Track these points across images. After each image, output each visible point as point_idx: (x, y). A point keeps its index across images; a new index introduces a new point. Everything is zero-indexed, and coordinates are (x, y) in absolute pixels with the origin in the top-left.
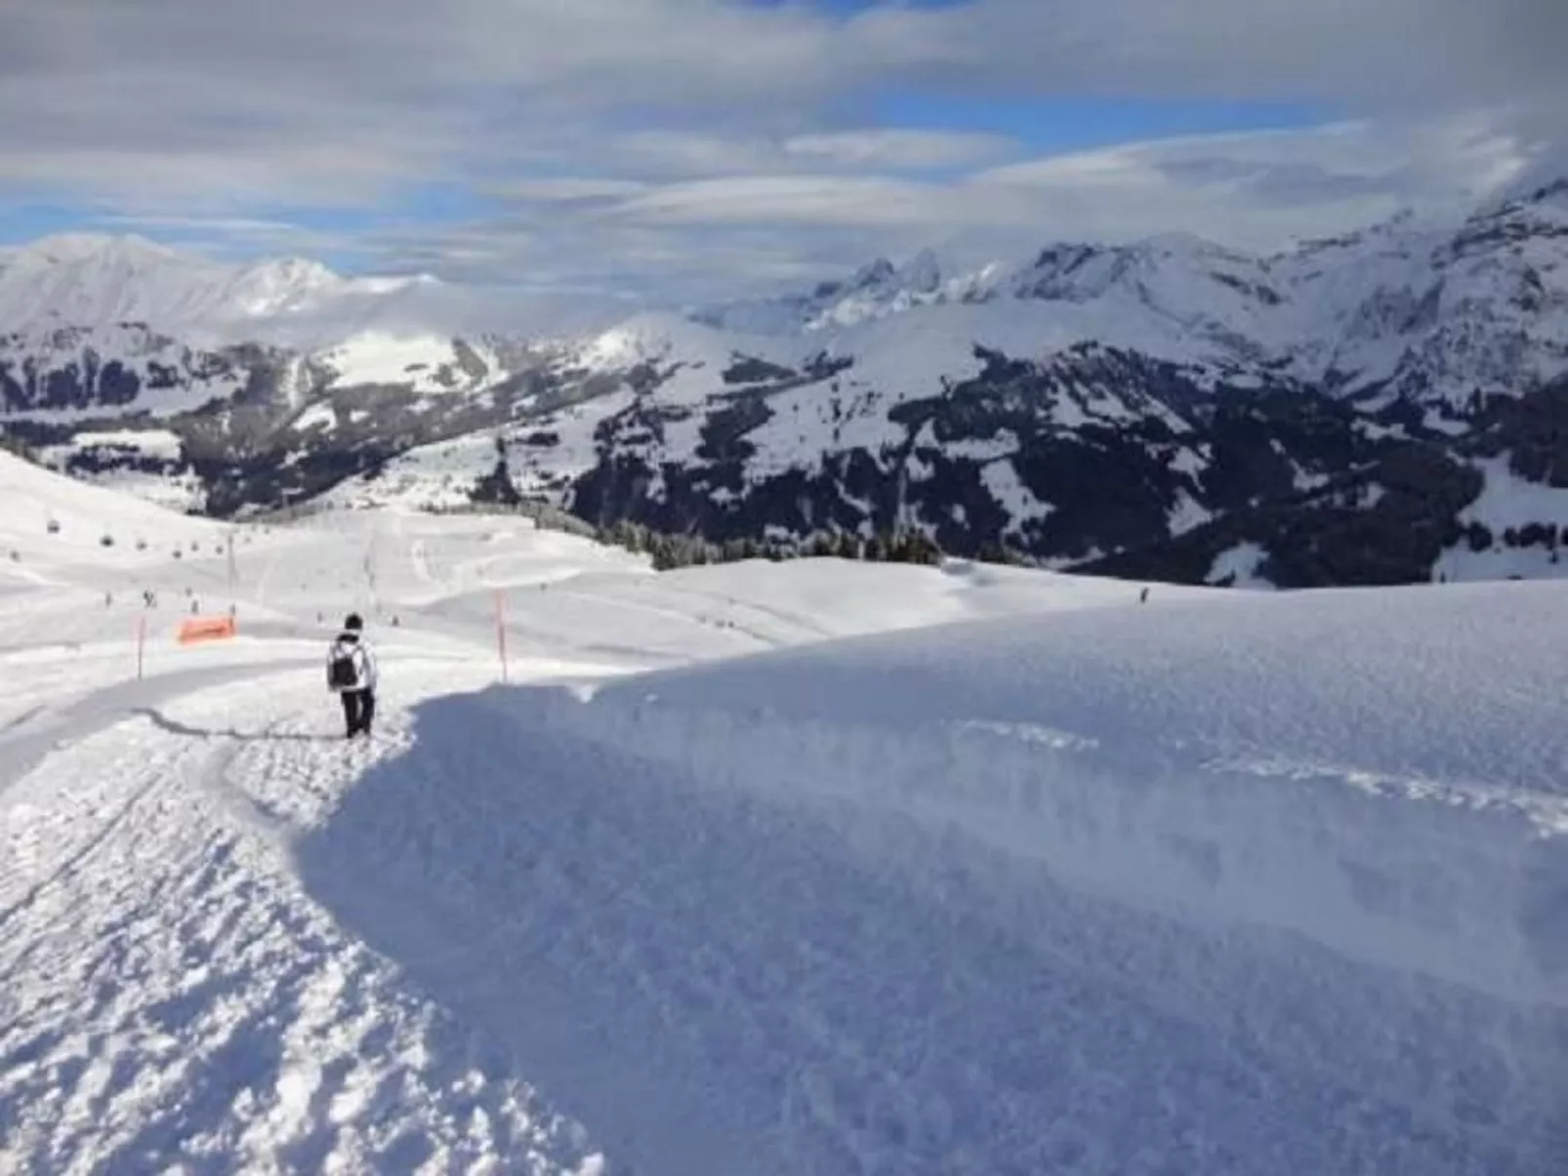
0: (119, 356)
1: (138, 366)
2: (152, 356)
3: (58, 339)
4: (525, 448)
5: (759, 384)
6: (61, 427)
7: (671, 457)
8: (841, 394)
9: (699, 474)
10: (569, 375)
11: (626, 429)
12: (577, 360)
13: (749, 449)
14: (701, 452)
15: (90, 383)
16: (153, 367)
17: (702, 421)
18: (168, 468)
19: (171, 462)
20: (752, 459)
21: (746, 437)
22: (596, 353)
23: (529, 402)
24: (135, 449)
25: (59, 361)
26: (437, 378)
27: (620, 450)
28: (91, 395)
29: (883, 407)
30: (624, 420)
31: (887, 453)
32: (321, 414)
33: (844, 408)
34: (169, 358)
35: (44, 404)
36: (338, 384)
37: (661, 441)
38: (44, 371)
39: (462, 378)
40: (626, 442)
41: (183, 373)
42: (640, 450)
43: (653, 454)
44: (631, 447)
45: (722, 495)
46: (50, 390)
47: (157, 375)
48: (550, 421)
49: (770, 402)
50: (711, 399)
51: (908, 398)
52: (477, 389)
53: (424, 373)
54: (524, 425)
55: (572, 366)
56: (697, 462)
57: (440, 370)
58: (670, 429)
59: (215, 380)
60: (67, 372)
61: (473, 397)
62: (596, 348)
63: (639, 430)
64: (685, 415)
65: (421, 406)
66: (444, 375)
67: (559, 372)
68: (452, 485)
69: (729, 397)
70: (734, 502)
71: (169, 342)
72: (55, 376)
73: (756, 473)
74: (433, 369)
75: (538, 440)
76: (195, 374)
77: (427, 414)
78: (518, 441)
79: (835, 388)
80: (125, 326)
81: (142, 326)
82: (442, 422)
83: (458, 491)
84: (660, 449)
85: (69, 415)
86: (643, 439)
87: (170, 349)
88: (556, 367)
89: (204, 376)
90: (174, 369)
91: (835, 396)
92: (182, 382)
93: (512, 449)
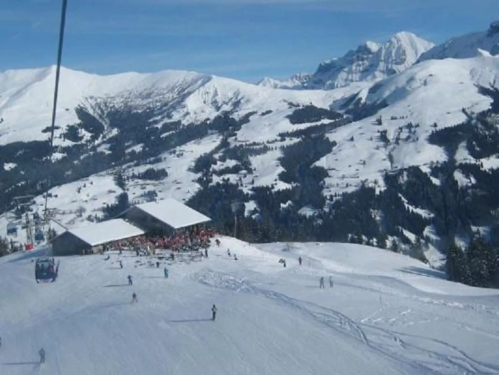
4: (140, 181)
5: (319, 123)
7: (260, 183)
8: (385, 126)
9: (284, 195)
10: (166, 128)
11: (219, 163)
12: (170, 117)
13: (323, 173)
14: (283, 177)
17: (279, 154)
20: (327, 180)
21: (318, 164)
22: (185, 110)
23: (138, 148)
26: (66, 136)
27: (216, 179)
29: (423, 134)
30: (216, 156)
31: (436, 170)
33: (391, 136)
37: (250, 171)
39: (86, 135)
40: (220, 173)
42: (233, 178)
43: (245, 181)
44: (226, 177)
45: (307, 212)
48: (159, 161)
49: (332, 137)
50: (283, 136)
51: (440, 127)
52: (97, 142)
53: (58, 132)
54: (137, 165)
55: (167, 120)
56: (282, 186)
57: (69, 130)
58: (255, 161)
62: (184, 107)
63: (231, 163)
64: (265, 150)
65: (57, 156)
66: (72, 133)
67: (159, 126)
69: (297, 134)
70: (320, 216)
73: (333, 191)
74: (64, 129)
75: (149, 175)
77: (60, 162)
78: (134, 177)
79: (379, 122)
82: (73, 167)
84: (249, 178)
86: (235, 170)
88: (156, 122)
91: (381, 128)
93: (130, 183)
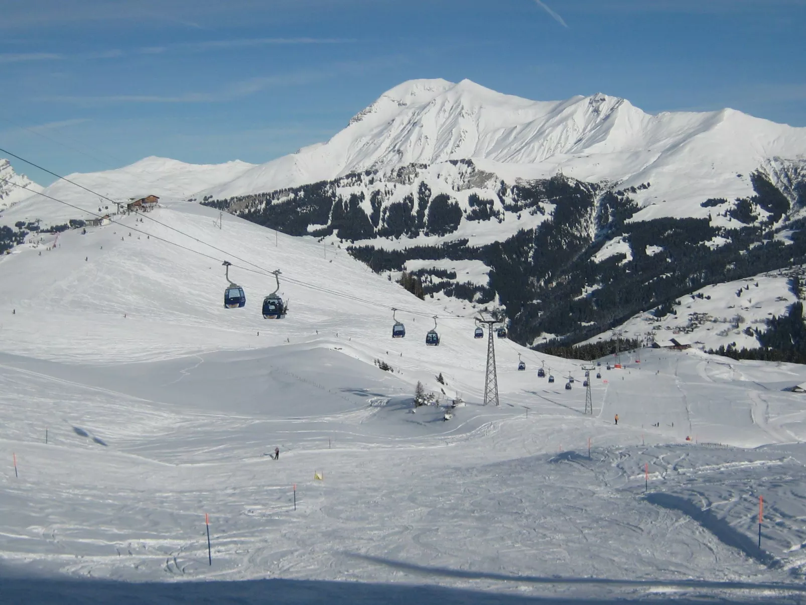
0: (447, 190)
1: (462, 200)
2: (475, 190)
3: (401, 176)
6: (395, 253)
15: (421, 213)
16: (474, 200)
18: (478, 296)
19: (481, 289)
24: (453, 276)
25: (399, 194)
26: (733, 214)
28: (422, 225)
32: (618, 247)
34: (488, 193)
35: (384, 233)
36: (637, 218)
38: (386, 204)
39: (761, 214)
41: (498, 206)
46: (389, 221)
47: (476, 207)
52: (776, 226)
53: (722, 208)
57: (738, 206)
59: (525, 213)
60: (405, 204)
61: (770, 235)
65: (719, 241)
66: (742, 210)
68: (743, 327)
71: (490, 176)
72: (395, 207)
74: (731, 205)
76: (508, 208)
77: (720, 250)
80: (455, 163)
81: (469, 163)
82: (738, 259)
83: (748, 332)
85: (403, 243)
87: (490, 183)
89: (515, 209)
90: (491, 202)
92: (496, 214)
